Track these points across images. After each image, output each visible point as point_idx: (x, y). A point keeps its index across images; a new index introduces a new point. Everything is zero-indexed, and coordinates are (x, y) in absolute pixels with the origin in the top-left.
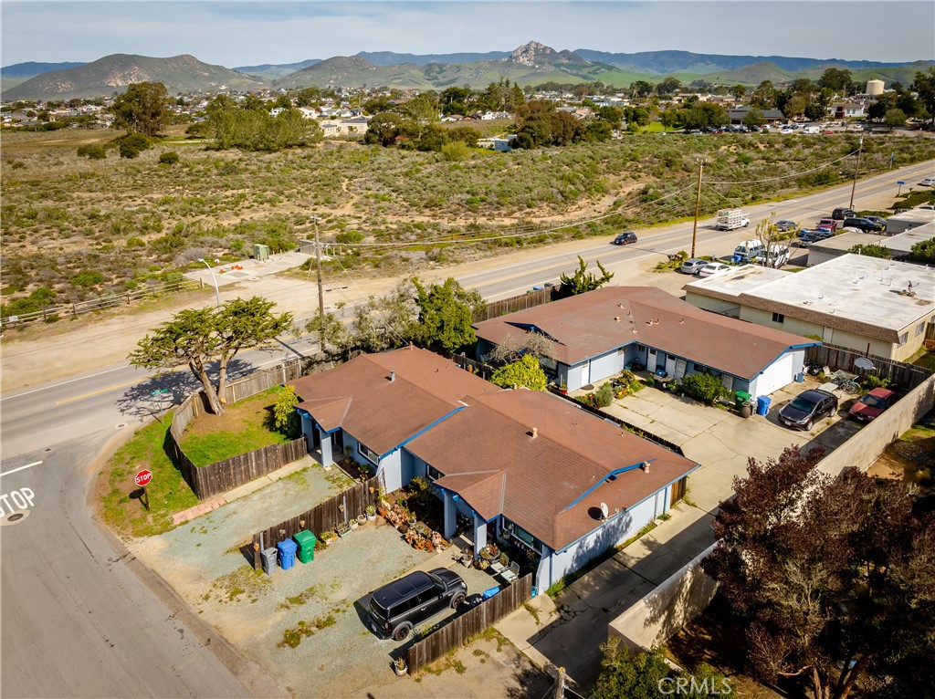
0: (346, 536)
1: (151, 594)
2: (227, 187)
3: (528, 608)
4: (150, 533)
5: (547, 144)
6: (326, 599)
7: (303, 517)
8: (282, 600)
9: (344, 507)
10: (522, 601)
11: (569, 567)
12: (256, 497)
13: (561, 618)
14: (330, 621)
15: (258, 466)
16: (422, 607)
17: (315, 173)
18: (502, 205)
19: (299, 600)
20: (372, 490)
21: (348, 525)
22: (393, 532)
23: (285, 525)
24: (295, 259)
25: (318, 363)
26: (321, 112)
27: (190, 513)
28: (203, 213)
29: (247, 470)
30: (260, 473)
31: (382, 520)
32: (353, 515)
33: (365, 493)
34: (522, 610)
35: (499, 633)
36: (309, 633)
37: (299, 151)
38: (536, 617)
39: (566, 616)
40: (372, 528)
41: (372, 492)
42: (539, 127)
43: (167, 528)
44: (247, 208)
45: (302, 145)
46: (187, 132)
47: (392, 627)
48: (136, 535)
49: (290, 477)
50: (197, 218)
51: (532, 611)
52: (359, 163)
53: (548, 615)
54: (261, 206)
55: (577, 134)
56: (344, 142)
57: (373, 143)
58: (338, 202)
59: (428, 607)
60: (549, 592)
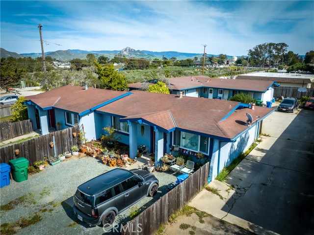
0: (56, 165)
3: (209, 189)
6: (34, 203)
9: (53, 144)
10: (204, 184)
11: (226, 161)
13: (237, 193)
14: (35, 220)
19: (7, 207)
20: (75, 134)
22: (92, 160)
32: (61, 151)
33: (70, 136)
34: (204, 192)
35: (195, 209)
38: (218, 194)
39: (238, 191)
41: (75, 135)
53: (226, 192)
59: (130, 194)
60: (219, 178)
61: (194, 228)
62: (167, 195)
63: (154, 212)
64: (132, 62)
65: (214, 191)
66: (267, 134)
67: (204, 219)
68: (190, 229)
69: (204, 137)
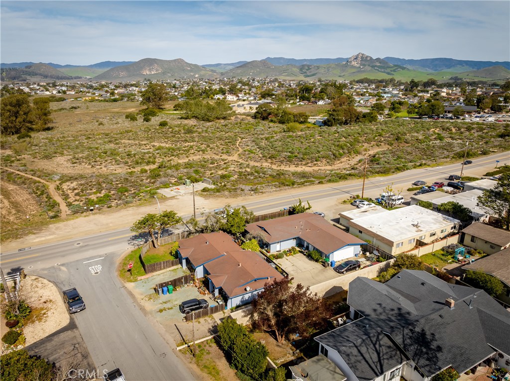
0: (183, 289)
1: (129, 297)
2: (186, 141)
4: (131, 281)
5: (340, 124)
6: (172, 303)
7: (170, 281)
8: (161, 302)
9: (183, 280)
12: (162, 275)
14: (172, 308)
15: (164, 266)
16: (194, 307)
17: (227, 135)
18: (304, 160)
19: (165, 303)
21: (184, 286)
22: (196, 290)
23: (165, 283)
24: (200, 186)
25: (193, 233)
26: (239, 97)
27: (143, 277)
28: (173, 155)
29: (160, 267)
30: (164, 268)
31: (194, 285)
32: (186, 283)
33: (190, 277)
34: (222, 312)
35: (213, 316)
36: (165, 310)
37: (222, 121)
40: (190, 287)
41: (193, 277)
42: (337, 115)
43: (136, 281)
44: (193, 154)
45: (224, 118)
46: (174, 107)
47: (185, 311)
48: (128, 281)
49: (173, 270)
50: (171, 158)
51: (224, 313)
52: (248, 130)
54: (198, 153)
55: (358, 119)
56: (245, 117)
57: (258, 118)
58: (232, 152)
59: (195, 308)
61: (207, 321)
67: (212, 319)
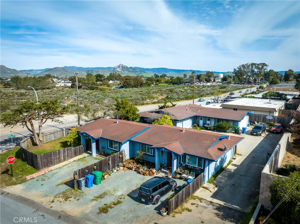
0: (112, 175)
3: (204, 187)
4: (15, 184)
5: (132, 87)
6: (113, 195)
7: (95, 165)
8: (92, 198)
9: (110, 162)
10: (201, 185)
11: (213, 172)
12: (65, 167)
13: (218, 189)
14: (119, 202)
15: (64, 156)
16: (163, 189)
19: (100, 197)
20: (121, 156)
21: (112, 171)
22: (133, 172)
23: (87, 168)
27: (34, 175)
29: (59, 158)
31: (125, 168)
32: (114, 167)
33: (118, 157)
34: (201, 189)
35: (197, 197)
36: (111, 207)
38: (208, 190)
39: (220, 188)
40: (122, 172)
42: (129, 82)
43: (24, 181)
47: (153, 197)
48: (7, 186)
49: (79, 160)
52: (70, 92)
53: (213, 189)
55: (141, 84)
56: (63, 88)
57: (74, 88)
60: (209, 182)
61: (198, 205)
62: (185, 188)
63: (180, 196)
64: (127, 81)
65: (207, 188)
66: (240, 154)
67: (202, 201)
68: (196, 205)
69: (200, 159)
